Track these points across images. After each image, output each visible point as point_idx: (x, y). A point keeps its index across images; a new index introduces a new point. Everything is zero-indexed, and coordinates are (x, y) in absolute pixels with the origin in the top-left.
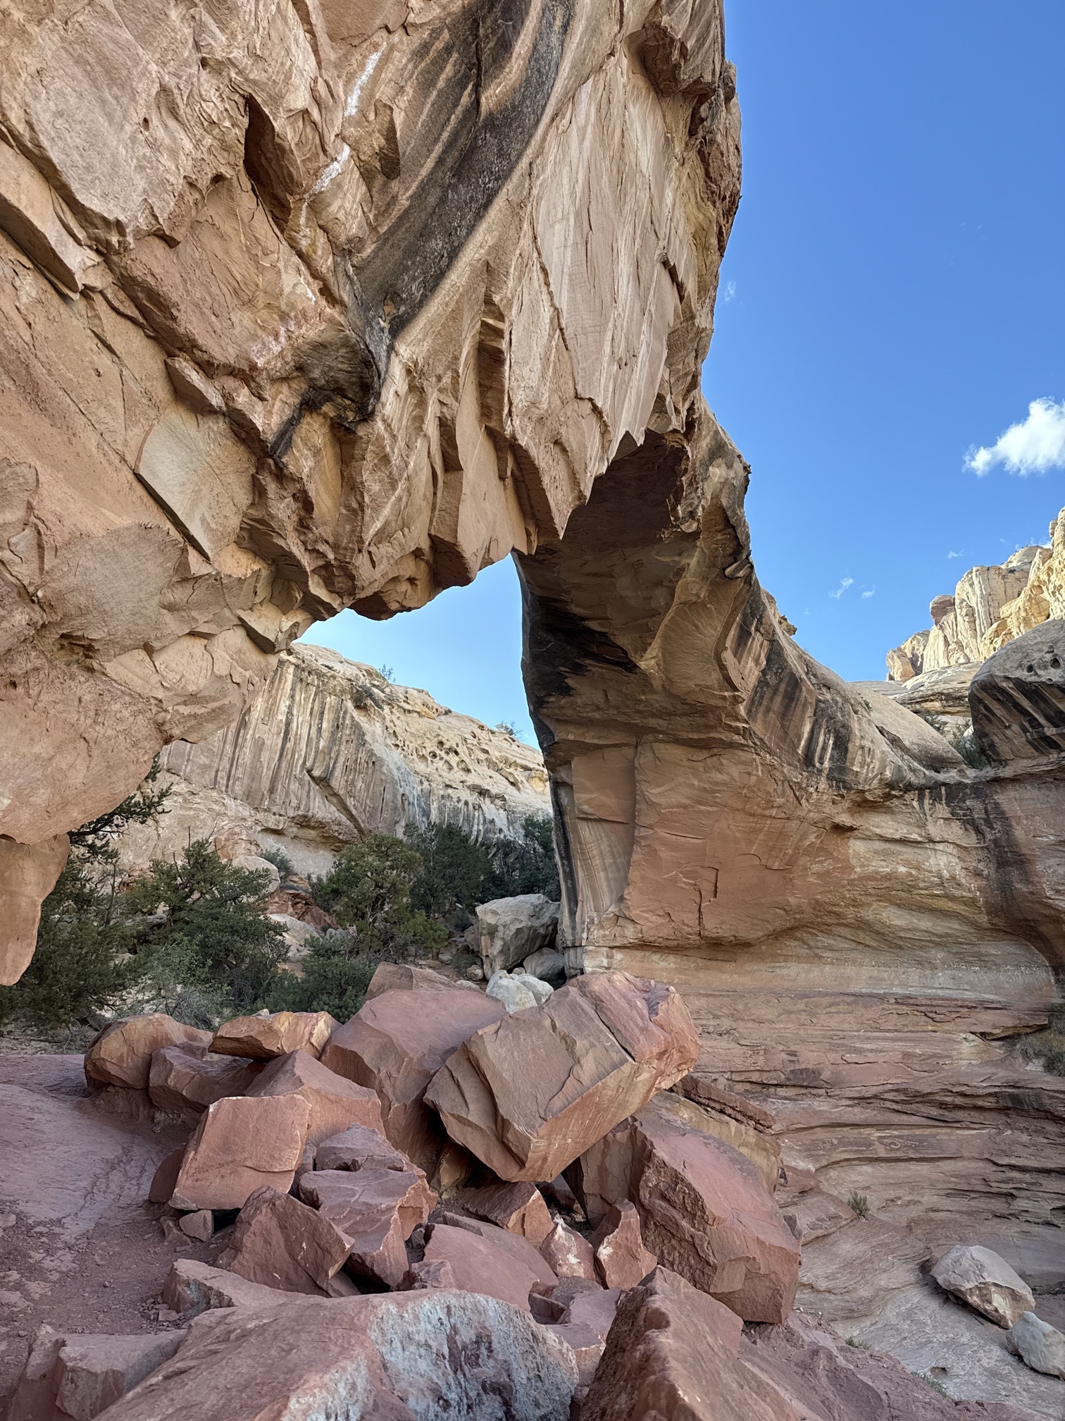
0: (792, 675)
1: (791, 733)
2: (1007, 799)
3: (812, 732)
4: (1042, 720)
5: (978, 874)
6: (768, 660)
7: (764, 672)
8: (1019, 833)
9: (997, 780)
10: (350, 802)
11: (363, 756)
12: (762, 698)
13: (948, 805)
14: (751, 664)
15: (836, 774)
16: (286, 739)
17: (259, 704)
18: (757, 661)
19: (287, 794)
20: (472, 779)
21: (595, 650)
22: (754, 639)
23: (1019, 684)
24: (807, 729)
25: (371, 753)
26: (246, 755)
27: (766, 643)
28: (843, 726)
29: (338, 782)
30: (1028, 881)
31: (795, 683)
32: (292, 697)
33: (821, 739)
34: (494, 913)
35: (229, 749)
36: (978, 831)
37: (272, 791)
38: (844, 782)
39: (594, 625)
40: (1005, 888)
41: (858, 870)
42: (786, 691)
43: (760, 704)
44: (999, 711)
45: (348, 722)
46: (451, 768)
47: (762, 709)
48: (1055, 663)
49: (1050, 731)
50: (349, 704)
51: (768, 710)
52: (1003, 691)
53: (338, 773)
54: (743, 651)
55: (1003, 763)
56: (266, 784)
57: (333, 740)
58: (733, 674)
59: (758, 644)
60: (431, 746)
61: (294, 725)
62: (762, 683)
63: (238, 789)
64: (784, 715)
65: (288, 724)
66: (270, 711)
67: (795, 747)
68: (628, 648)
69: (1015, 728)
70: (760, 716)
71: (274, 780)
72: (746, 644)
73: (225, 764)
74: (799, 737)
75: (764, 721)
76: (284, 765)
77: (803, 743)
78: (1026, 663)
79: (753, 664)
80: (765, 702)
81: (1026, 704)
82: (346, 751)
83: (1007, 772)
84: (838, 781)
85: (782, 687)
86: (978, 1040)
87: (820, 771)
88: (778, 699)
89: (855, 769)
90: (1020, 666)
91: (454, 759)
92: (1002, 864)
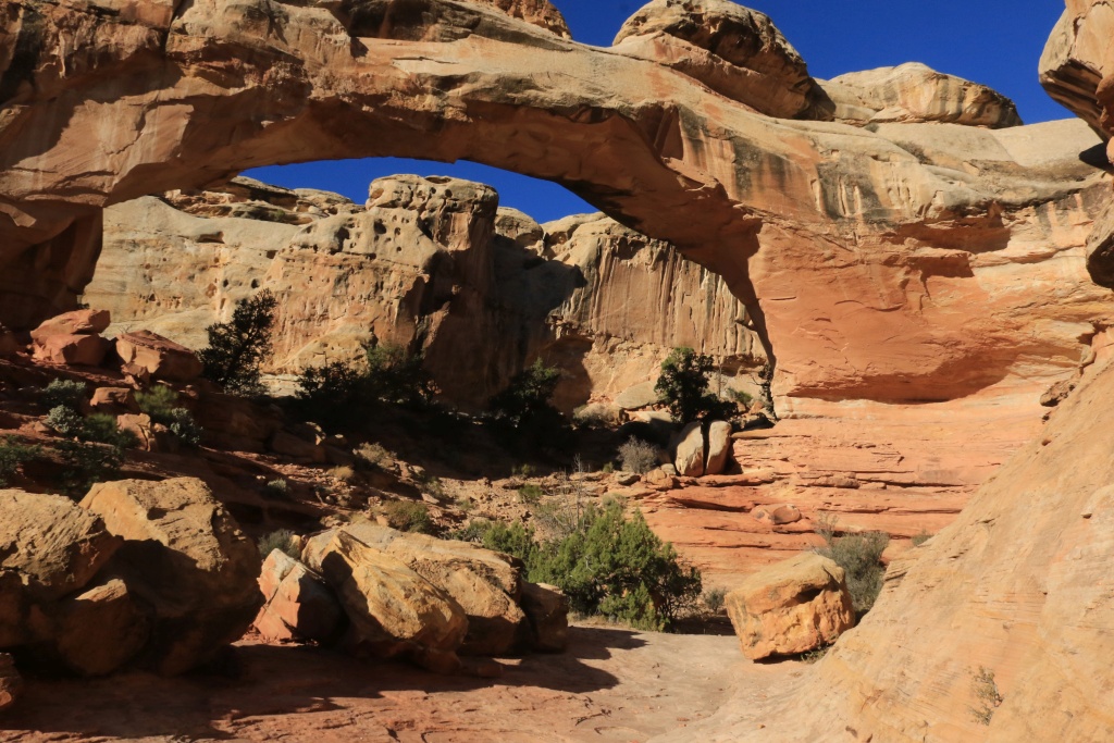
0: (770, 155)
3: (824, 192)
6: (736, 152)
7: (737, 162)
12: (748, 181)
14: (717, 161)
15: (876, 218)
18: (722, 156)
22: (708, 144)
24: (816, 190)
26: (678, 319)
27: (726, 142)
28: (861, 177)
31: (779, 160)
33: (842, 193)
35: (660, 316)
38: (885, 222)
41: (993, 294)
42: (771, 169)
43: (749, 186)
47: (756, 188)
51: (761, 187)
54: (703, 154)
58: (692, 175)
59: (716, 145)
62: (740, 170)
64: (781, 186)
67: (812, 209)
68: (607, 184)
70: (758, 194)
71: (707, 332)
72: (702, 150)
73: (659, 326)
74: (813, 200)
75: (765, 197)
76: (713, 321)
77: (818, 202)
79: (720, 160)
80: (754, 183)
84: (879, 223)
85: (766, 167)
87: (852, 220)
88: (768, 177)
89: (895, 208)
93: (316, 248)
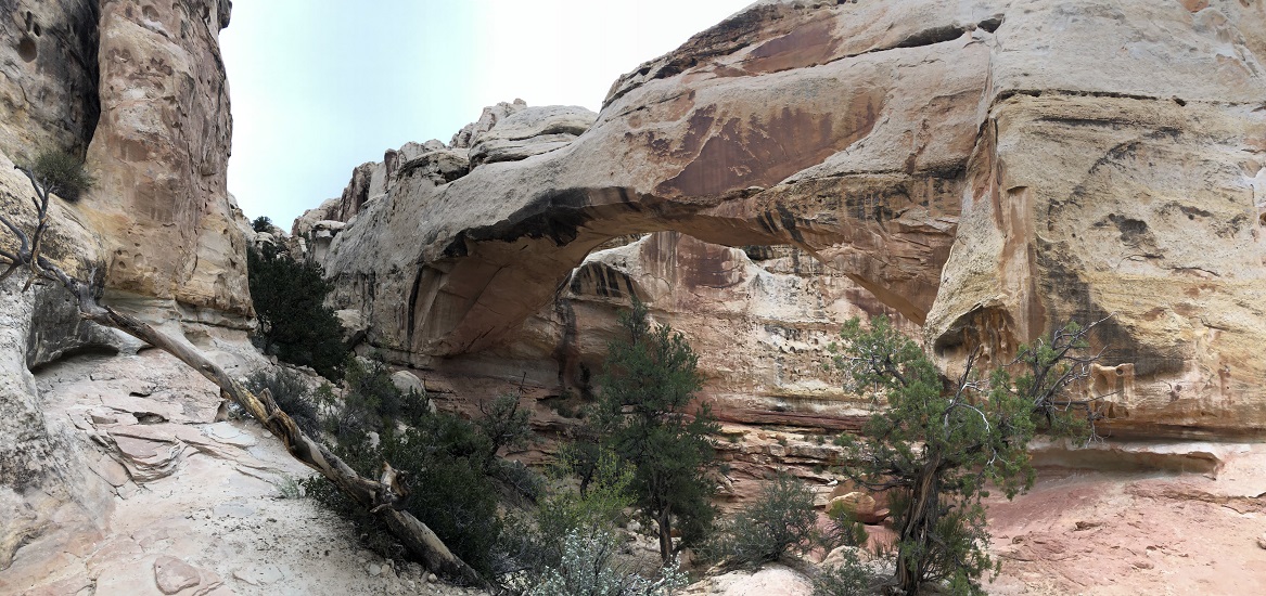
2: (575, 307)
4: (607, 283)
5: (559, 336)
8: (578, 323)
9: (575, 301)
23: (609, 269)
30: (574, 342)
36: (563, 319)
40: (565, 342)
41: (523, 329)
44: (592, 274)
48: (624, 265)
49: (608, 288)
52: (600, 269)
55: (580, 294)
69: (595, 283)
78: (613, 260)
81: (606, 276)
83: (581, 298)
90: (611, 260)
92: (567, 333)
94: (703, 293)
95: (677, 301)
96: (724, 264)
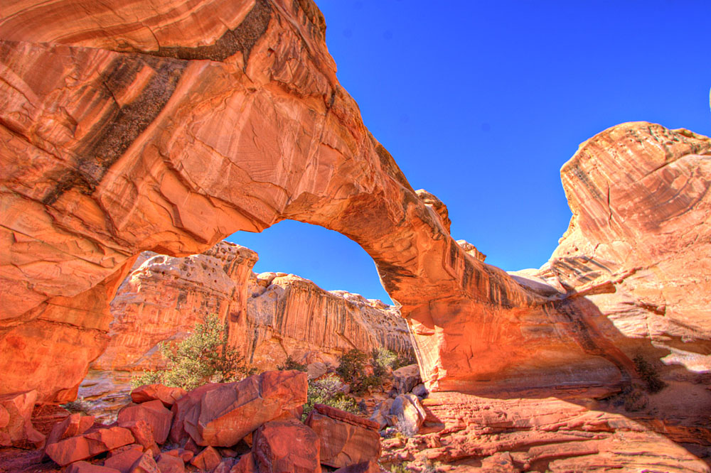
0: (477, 271)
1: (483, 291)
3: (490, 290)
4: (580, 271)
5: (574, 334)
6: (465, 266)
7: (465, 271)
10: (352, 341)
11: (354, 324)
12: (467, 280)
13: (555, 308)
14: (459, 268)
15: (504, 303)
16: (326, 322)
17: (316, 311)
18: (461, 267)
19: (330, 340)
20: (398, 327)
21: (401, 273)
23: (567, 260)
24: (488, 288)
25: (356, 323)
26: (314, 329)
27: (463, 260)
28: (502, 286)
29: (347, 334)
30: (596, 334)
31: (478, 273)
32: (327, 308)
33: (495, 291)
34: (400, 373)
35: (308, 328)
36: (570, 317)
37: (324, 340)
38: (508, 306)
39: (396, 264)
40: (586, 337)
41: (527, 338)
42: (476, 276)
43: (467, 282)
44: (563, 270)
45: (347, 313)
46: (390, 325)
47: (468, 284)
48: (577, 250)
49: (584, 274)
50: (346, 307)
51: (471, 283)
53: (346, 331)
54: (454, 265)
56: (322, 339)
57: (343, 321)
58: (452, 273)
59: (459, 260)
60: (382, 318)
61: (329, 317)
62: (466, 275)
63: (313, 340)
64: (477, 284)
65: (327, 317)
66: (320, 314)
67: (485, 296)
68: (412, 270)
69: (571, 276)
70: (468, 286)
71: (324, 336)
72: (455, 262)
73: (307, 332)
74: (485, 291)
75: (470, 288)
76: (327, 331)
77: (488, 294)
78: (566, 252)
80: (469, 280)
81: (572, 266)
82: (347, 324)
84: (506, 305)
85: (474, 275)
86: (593, 401)
87: (498, 303)
88: (474, 279)
89: (511, 300)
90: (565, 253)
91: (390, 322)
92: (582, 328)
93: (163, 273)
94: (672, 227)
95: (648, 251)
96: (674, 185)
